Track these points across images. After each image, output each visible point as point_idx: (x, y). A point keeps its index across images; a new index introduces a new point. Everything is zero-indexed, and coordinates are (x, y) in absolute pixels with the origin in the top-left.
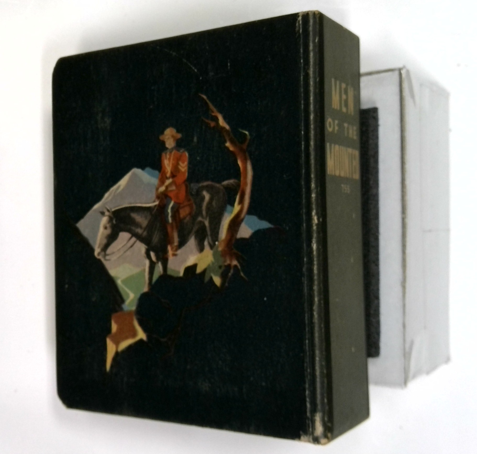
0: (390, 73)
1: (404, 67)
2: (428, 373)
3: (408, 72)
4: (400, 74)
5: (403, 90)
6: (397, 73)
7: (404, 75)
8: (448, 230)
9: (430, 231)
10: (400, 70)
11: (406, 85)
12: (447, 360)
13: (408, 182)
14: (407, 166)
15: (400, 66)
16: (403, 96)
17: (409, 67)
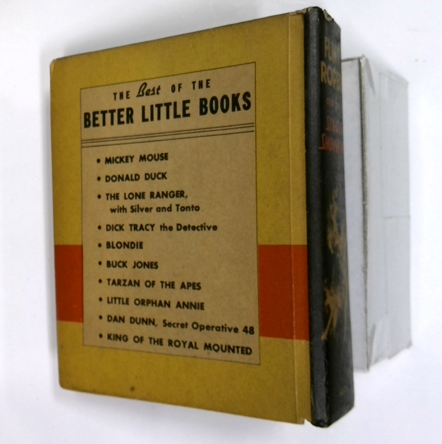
0: (349, 63)
1: (363, 56)
2: (390, 357)
3: (367, 61)
4: (360, 63)
5: (362, 79)
6: (356, 62)
7: (363, 65)
8: (408, 217)
9: (391, 217)
10: (359, 59)
11: (365, 74)
12: (409, 345)
13: (368, 170)
14: (368, 154)
15: (359, 55)
16: (362, 85)
17: (368, 56)
